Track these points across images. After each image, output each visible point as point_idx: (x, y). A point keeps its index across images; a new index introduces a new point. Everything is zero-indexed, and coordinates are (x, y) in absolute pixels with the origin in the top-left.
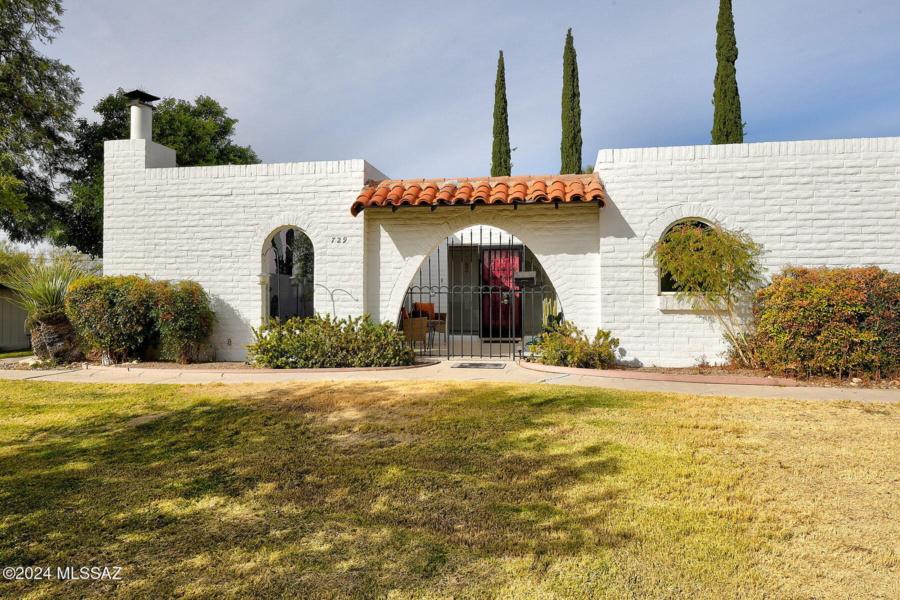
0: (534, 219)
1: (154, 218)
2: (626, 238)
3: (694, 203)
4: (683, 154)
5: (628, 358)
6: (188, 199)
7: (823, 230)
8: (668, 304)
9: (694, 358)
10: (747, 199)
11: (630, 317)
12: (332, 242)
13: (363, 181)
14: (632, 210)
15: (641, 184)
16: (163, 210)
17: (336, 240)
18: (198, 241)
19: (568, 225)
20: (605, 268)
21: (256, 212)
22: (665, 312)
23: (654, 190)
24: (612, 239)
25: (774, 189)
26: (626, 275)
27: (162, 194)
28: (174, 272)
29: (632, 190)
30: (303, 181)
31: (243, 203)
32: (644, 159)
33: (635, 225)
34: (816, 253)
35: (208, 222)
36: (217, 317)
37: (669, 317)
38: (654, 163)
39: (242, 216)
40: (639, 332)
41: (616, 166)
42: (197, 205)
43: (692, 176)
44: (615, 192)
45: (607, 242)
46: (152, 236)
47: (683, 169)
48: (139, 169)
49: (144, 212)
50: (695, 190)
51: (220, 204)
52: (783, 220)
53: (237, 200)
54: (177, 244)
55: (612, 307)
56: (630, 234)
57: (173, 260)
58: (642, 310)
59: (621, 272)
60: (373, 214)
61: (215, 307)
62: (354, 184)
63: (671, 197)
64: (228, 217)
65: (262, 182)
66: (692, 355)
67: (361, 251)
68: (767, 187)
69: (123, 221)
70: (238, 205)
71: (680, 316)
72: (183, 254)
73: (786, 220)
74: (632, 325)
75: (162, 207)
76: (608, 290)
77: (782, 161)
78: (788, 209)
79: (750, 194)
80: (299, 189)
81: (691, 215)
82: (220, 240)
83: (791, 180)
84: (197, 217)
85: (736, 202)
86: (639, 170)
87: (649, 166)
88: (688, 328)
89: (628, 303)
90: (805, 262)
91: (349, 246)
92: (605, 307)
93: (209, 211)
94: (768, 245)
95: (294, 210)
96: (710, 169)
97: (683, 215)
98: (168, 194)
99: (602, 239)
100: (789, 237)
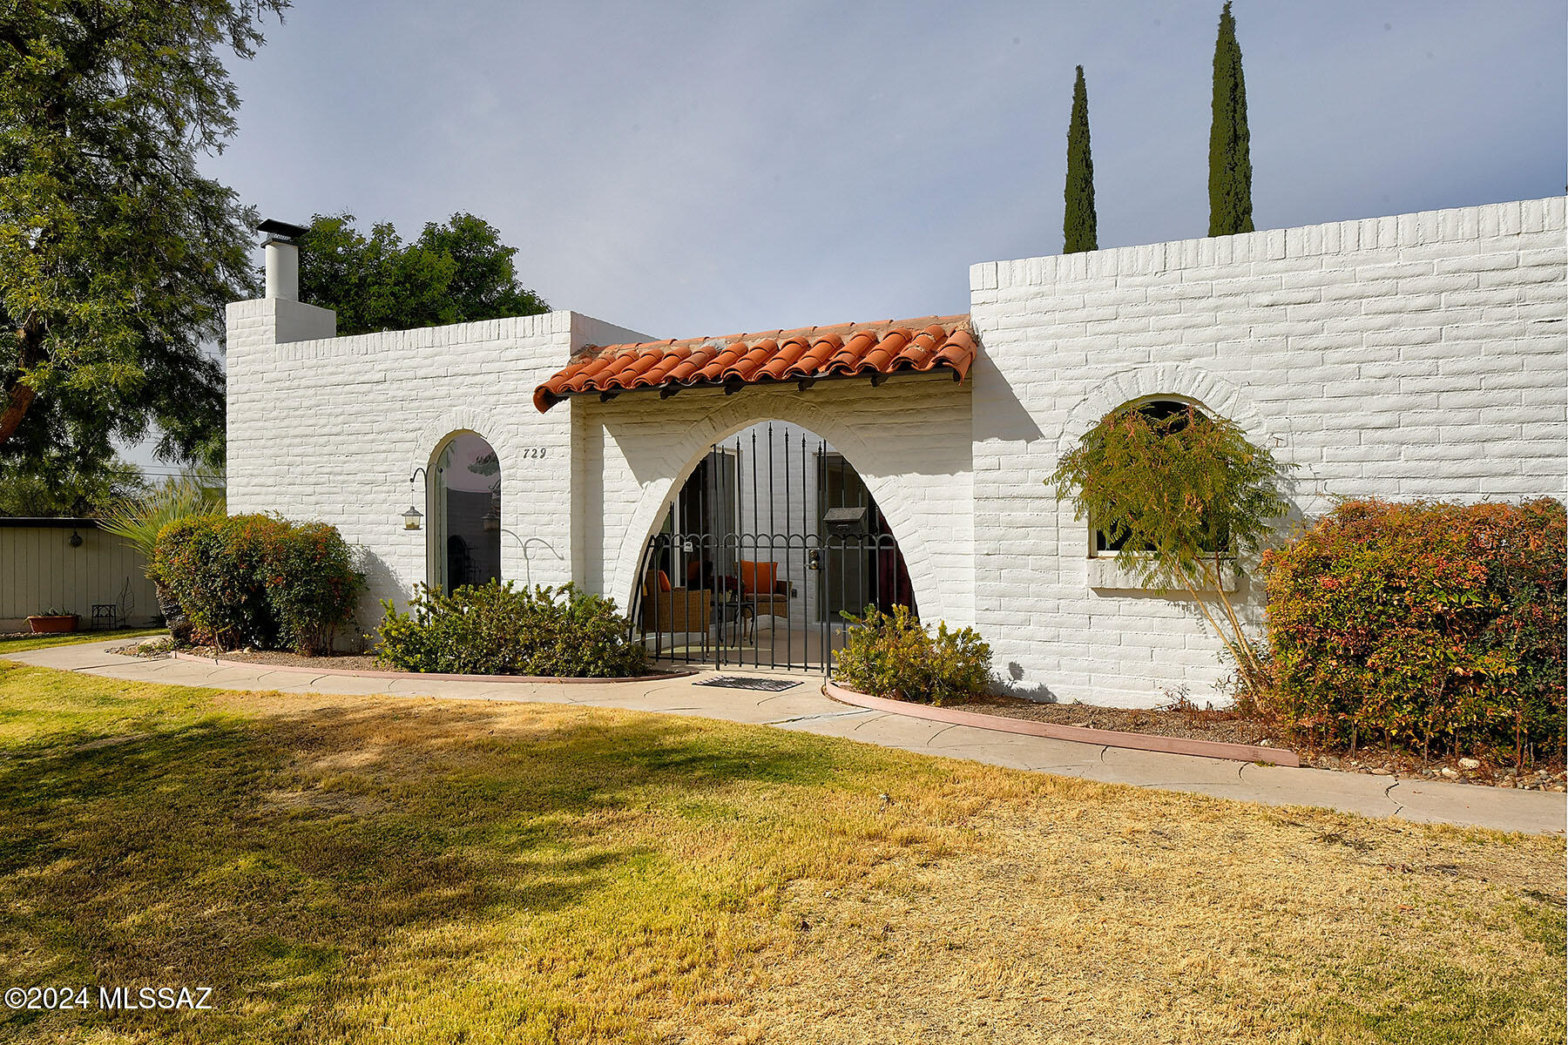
0: (858, 407)
1: (286, 423)
2: (1023, 442)
3: (1162, 364)
4: (1140, 261)
5: (1027, 684)
6: (329, 391)
7: (1463, 415)
8: (1104, 577)
9: (1162, 692)
10: (1281, 350)
11: (1032, 600)
12: (525, 457)
13: (569, 348)
14: (1035, 384)
15: (1052, 330)
16: (296, 409)
17: (531, 453)
18: (343, 458)
19: (920, 418)
20: (981, 502)
21: (418, 408)
22: (1102, 592)
23: (1081, 341)
24: (995, 444)
25: (1345, 325)
26: (1021, 516)
27: (296, 383)
28: (311, 508)
29: (1036, 343)
30: (481, 354)
31: (400, 393)
32: (1058, 278)
33: (1040, 413)
34: (1448, 467)
35: (356, 426)
36: (368, 581)
37: (1110, 604)
38: (1080, 285)
39: (399, 415)
40: (1051, 632)
41: (1002, 294)
42: (341, 399)
43: (1158, 307)
44: (1002, 349)
45: (986, 450)
46: (285, 451)
47: (1138, 293)
48: (268, 346)
49: (275, 414)
50: (1167, 336)
51: (371, 397)
52: (1367, 394)
53: (393, 390)
54: (315, 463)
55: (995, 580)
56: (1030, 432)
57: (310, 490)
58: (1055, 587)
59: (1012, 510)
60: (592, 405)
61: (365, 565)
62: (556, 354)
63: (1114, 354)
64: (380, 418)
65: (425, 358)
66: (1158, 684)
67: (567, 472)
68: (1329, 323)
69: (250, 427)
70: (394, 397)
71: (1135, 601)
72: (323, 480)
73: (1373, 394)
74: (1035, 617)
75: (296, 404)
76: (987, 546)
77: (1363, 262)
78: (1377, 369)
79: (1290, 339)
80: (475, 368)
81: (1158, 390)
82: (370, 457)
83: (1386, 303)
84: (341, 419)
85: (1256, 359)
86: (1049, 302)
87: (1068, 292)
88: (1151, 628)
89: (1027, 573)
90: (1420, 488)
91: (549, 463)
92: (982, 580)
93: (356, 408)
94: (1332, 451)
95: (471, 404)
96: (1199, 290)
97: (1141, 390)
98: (304, 382)
99: (976, 444)
100: (1380, 432)
